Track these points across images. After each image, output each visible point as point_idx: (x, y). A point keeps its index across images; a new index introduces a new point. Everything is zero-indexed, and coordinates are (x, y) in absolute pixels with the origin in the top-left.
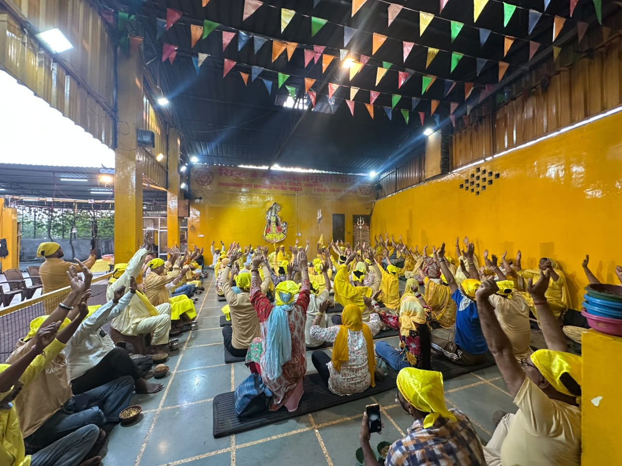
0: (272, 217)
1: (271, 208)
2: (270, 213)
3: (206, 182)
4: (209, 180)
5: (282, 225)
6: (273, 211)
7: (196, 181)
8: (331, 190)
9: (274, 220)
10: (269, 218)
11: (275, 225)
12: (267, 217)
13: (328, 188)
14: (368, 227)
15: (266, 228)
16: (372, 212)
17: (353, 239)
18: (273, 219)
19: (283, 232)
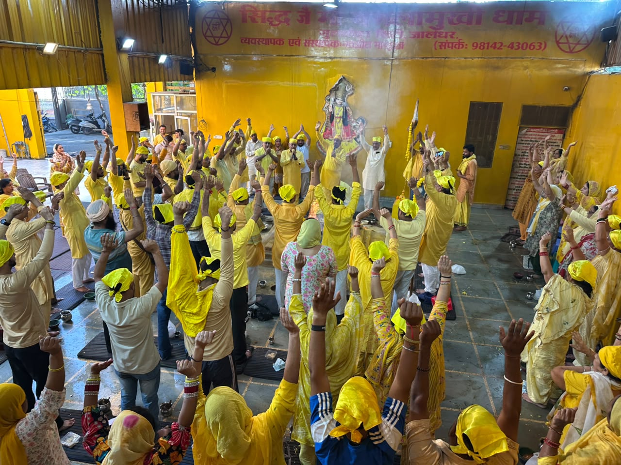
0: (337, 108)
1: (336, 89)
2: (332, 99)
3: (221, 37)
4: (224, 35)
5: (354, 124)
6: (340, 94)
7: (205, 36)
8: (476, 46)
9: (341, 114)
10: (330, 110)
11: (341, 124)
12: (327, 108)
13: (465, 40)
14: (560, 136)
15: (323, 130)
16: (579, 98)
17: (514, 161)
18: (339, 112)
19: (355, 139)
